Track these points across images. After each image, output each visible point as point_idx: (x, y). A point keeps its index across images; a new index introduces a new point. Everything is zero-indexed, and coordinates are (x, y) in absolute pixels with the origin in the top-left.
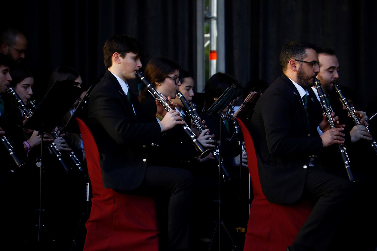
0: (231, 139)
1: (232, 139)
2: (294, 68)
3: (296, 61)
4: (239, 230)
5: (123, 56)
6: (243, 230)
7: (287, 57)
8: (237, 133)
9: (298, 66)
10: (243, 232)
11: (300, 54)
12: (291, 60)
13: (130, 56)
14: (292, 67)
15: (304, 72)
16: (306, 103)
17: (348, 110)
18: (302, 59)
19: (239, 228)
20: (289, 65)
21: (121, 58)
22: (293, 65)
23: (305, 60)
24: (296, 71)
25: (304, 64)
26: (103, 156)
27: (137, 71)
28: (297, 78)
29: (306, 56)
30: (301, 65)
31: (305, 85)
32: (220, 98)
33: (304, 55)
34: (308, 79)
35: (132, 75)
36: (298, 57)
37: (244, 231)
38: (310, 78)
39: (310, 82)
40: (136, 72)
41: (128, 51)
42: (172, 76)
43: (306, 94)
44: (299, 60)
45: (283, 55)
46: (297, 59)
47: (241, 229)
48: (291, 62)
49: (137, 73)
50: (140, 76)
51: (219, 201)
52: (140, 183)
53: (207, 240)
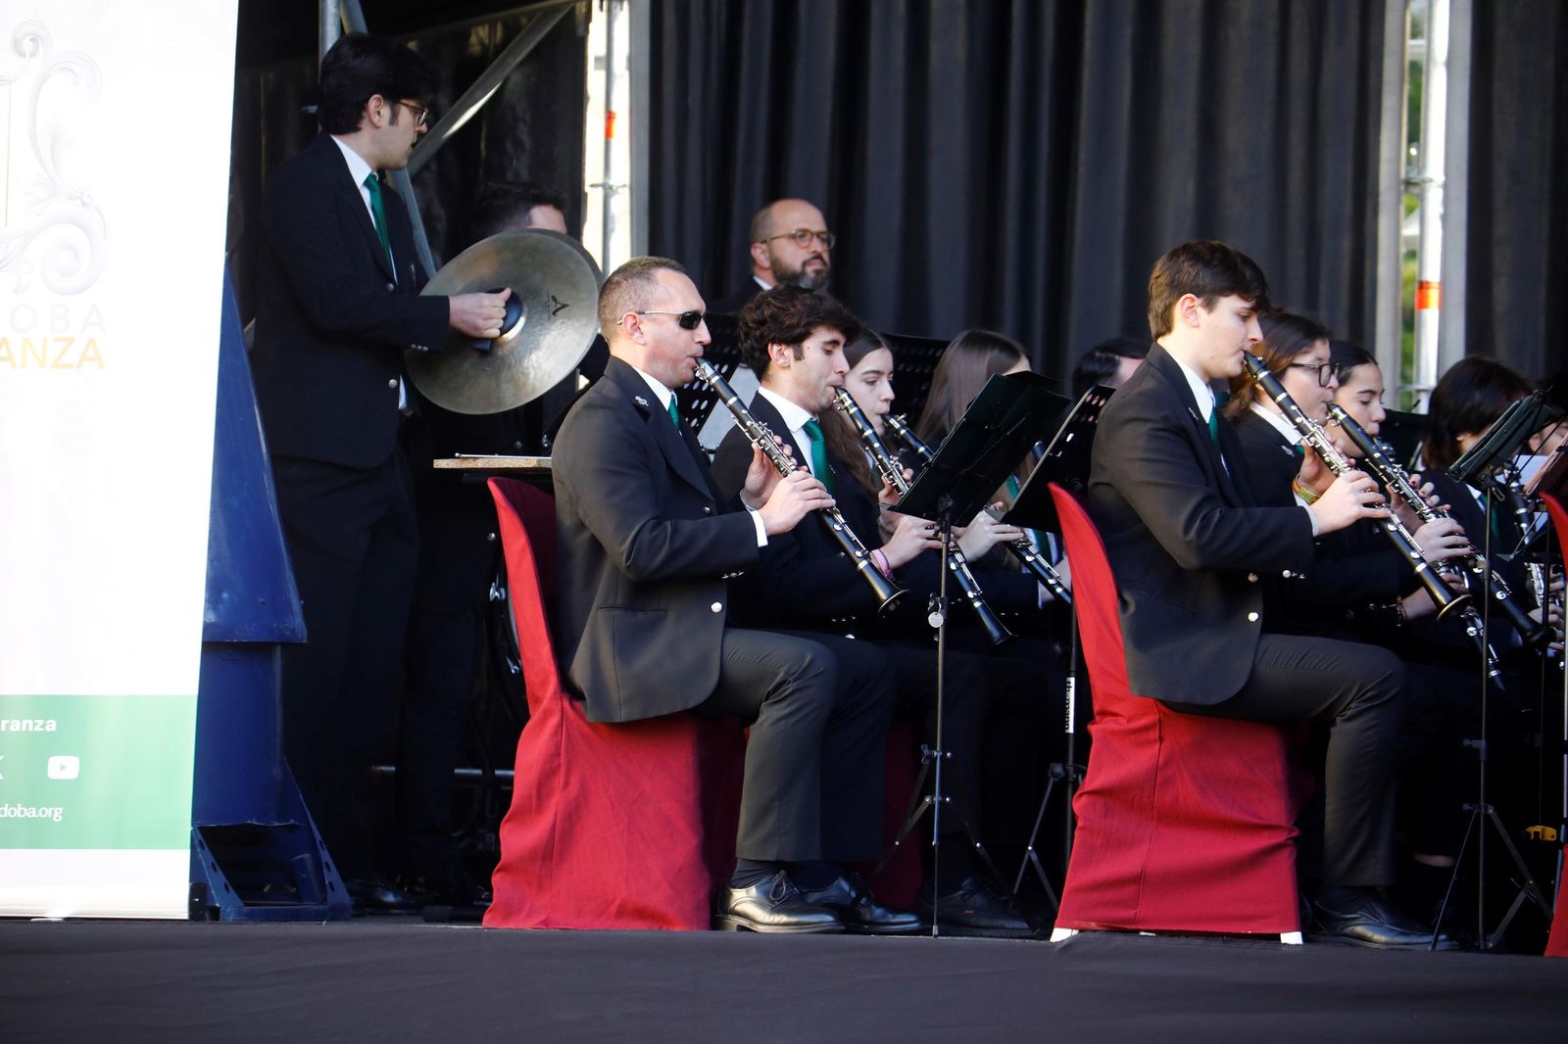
0: (1512, 557)
1: (1516, 556)
4: (1537, 833)
5: (1209, 305)
6: (1550, 833)
8: (1527, 541)
10: (1548, 838)
13: (1230, 305)
21: (1201, 312)
26: (1128, 597)
27: (1245, 352)
35: (1232, 366)
37: (1553, 837)
40: (1242, 354)
41: (1226, 292)
42: (1306, 360)
47: (1543, 830)
49: (1245, 358)
50: (1255, 367)
51: (1482, 744)
52: (1241, 683)
53: (1439, 861)
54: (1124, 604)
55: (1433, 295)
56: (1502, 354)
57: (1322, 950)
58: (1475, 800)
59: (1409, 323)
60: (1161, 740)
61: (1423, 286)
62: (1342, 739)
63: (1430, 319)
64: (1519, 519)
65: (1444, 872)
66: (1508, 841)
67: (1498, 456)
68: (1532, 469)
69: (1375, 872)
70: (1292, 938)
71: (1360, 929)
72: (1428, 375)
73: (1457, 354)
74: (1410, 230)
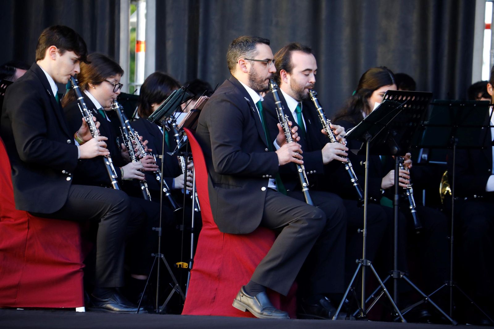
0: (173, 154)
1: (174, 153)
2: (244, 69)
3: (246, 60)
4: (180, 265)
5: (61, 53)
6: (185, 265)
7: (235, 56)
8: (179, 147)
9: (249, 65)
10: (185, 267)
11: (250, 51)
12: (241, 58)
14: (241, 68)
15: (256, 73)
16: (261, 110)
17: (323, 123)
18: (253, 57)
19: (181, 263)
20: (238, 66)
21: (57, 54)
22: (243, 66)
23: (256, 58)
24: (247, 72)
25: (256, 63)
26: (15, 169)
27: (71, 76)
28: (248, 80)
29: (257, 54)
30: (253, 65)
31: (259, 88)
32: (163, 106)
33: (255, 52)
34: (262, 81)
35: (65, 79)
36: (249, 55)
37: (186, 266)
38: (264, 79)
39: (265, 85)
40: (70, 76)
41: (70, 50)
42: (111, 80)
43: (260, 100)
44: (250, 58)
45: (230, 54)
46: (247, 57)
47: (183, 264)
48: (241, 61)
49: (71, 78)
50: (73, 83)
51: (159, 229)
52: (62, 205)
53: (141, 277)
54: (14, 171)
55: (143, 46)
56: (170, 72)
57: (94, 314)
58: (156, 252)
59: (133, 57)
60: (29, 228)
61: (138, 43)
62: (104, 227)
63: (141, 56)
64: (176, 138)
65: (144, 282)
66: (169, 268)
67: (167, 113)
68: (181, 118)
69: (116, 281)
70: (81, 309)
71: (109, 306)
72: (141, 79)
73: (152, 70)
74: (133, 19)
